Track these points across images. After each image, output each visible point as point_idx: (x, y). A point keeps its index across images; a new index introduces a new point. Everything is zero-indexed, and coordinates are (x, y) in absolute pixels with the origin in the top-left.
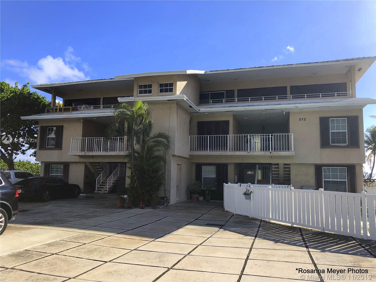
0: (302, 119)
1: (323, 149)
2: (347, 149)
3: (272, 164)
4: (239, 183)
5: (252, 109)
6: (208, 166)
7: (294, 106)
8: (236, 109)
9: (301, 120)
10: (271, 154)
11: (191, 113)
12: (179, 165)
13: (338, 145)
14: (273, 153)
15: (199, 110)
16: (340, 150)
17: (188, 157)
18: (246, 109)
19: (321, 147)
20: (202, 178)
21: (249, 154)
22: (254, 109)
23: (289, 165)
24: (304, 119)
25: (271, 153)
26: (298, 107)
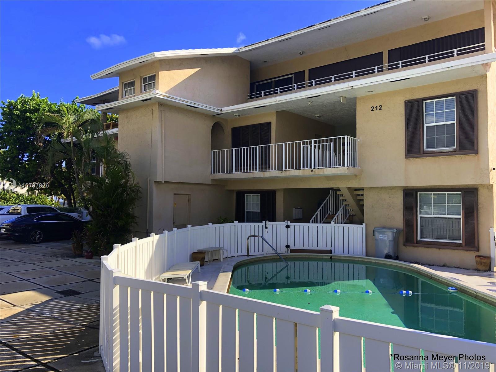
0: (377, 107)
1: (411, 159)
2: (453, 157)
3: (334, 188)
4: (264, 222)
5: (288, 100)
6: (252, 195)
7: (348, 86)
8: (266, 103)
9: (375, 109)
10: (313, 173)
11: (215, 116)
12: (188, 196)
13: (438, 151)
14: (315, 172)
15: (221, 110)
16: (441, 159)
17: (210, 182)
18: (279, 101)
19: (406, 155)
20: (245, 213)
21: (283, 174)
22: (289, 100)
23: (362, 189)
24: (379, 108)
25: (312, 171)
26: (353, 87)
